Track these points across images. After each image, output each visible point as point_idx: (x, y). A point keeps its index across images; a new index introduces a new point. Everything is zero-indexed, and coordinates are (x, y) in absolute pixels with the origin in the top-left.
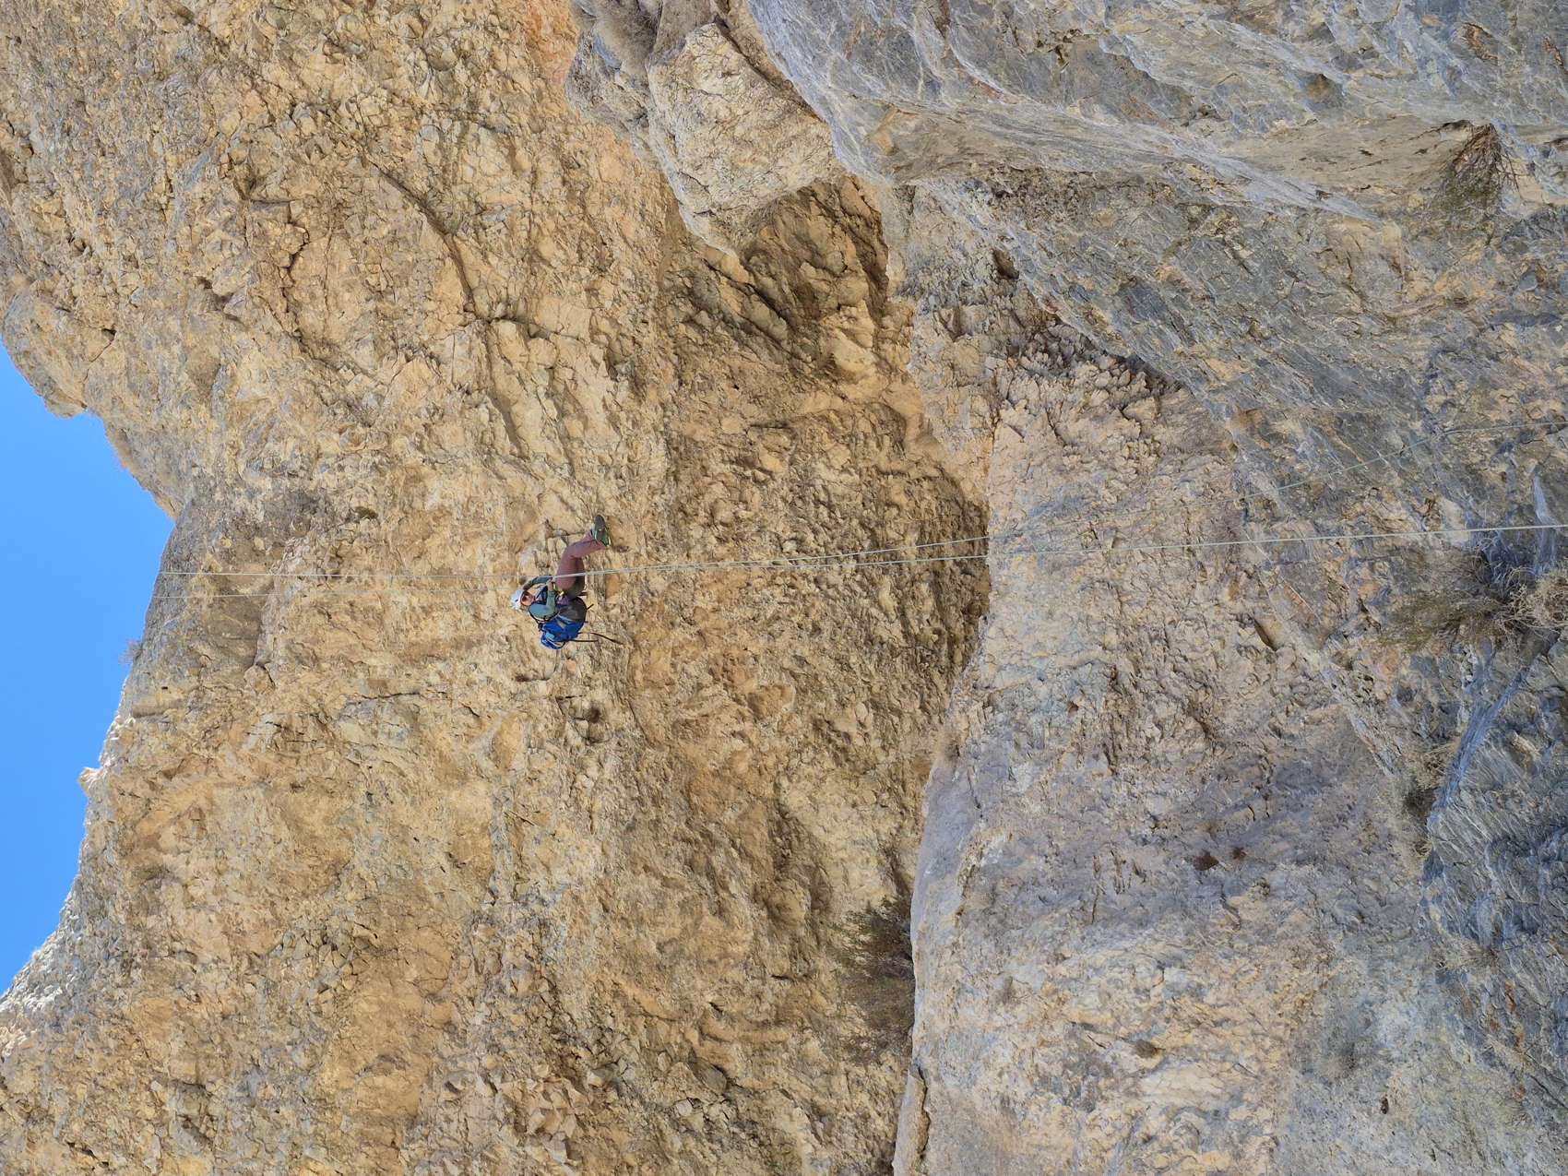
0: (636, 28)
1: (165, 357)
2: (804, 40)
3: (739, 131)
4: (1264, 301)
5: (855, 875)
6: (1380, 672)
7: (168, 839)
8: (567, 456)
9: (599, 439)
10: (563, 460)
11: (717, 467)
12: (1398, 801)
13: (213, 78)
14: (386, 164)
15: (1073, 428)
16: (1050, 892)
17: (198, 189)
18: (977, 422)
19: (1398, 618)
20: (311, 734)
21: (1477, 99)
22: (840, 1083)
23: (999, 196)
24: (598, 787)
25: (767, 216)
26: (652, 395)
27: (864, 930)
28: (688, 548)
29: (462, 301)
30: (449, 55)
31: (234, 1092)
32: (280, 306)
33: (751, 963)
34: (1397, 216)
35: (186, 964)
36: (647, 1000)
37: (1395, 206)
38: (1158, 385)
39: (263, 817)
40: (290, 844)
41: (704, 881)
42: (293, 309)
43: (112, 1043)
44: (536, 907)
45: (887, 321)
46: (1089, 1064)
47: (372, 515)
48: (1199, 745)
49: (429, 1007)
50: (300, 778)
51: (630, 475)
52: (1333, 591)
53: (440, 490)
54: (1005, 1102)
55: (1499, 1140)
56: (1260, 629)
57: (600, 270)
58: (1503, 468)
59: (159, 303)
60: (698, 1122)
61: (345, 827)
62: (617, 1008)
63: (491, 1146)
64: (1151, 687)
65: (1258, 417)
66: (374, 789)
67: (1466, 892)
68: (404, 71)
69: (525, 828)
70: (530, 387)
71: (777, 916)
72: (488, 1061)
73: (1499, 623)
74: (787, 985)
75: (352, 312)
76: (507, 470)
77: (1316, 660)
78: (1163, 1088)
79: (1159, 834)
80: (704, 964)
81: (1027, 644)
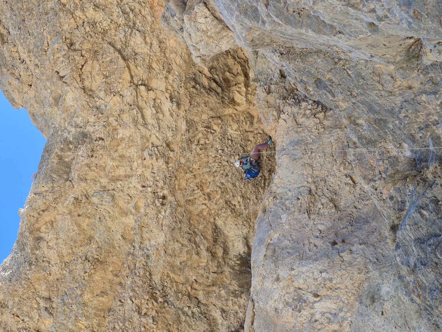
0: (181, 4)
1: (46, 93)
2: (228, 9)
3: (209, 34)
4: (355, 86)
5: (236, 244)
6: (385, 191)
7: (43, 229)
8: (158, 124)
9: (167, 120)
10: (157, 125)
11: (200, 128)
12: (388, 227)
13: (61, 14)
14: (109, 40)
15: (301, 120)
17: (56, 46)
18: (274, 118)
19: (390, 176)
20: (84, 201)
21: (416, 31)
22: (230, 303)
23: (282, 54)
24: (164, 217)
25: (216, 58)
26: (182, 108)
27: (238, 260)
28: (191, 151)
29: (130, 79)
30: (128, 10)
31: (59, 301)
32: (78, 80)
33: (206, 268)
34: (393, 63)
35: (47, 264)
36: (176, 278)
37: (392, 60)
38: (325, 109)
39: (70, 224)
40: (77, 232)
41: (193, 245)
42: (82, 80)
43: (26, 286)
44: (146, 251)
45: (249, 89)
46: (300, 299)
47: (103, 139)
48: (333, 210)
49: (115, 278)
50: (80, 213)
51: (175, 130)
52: (372, 168)
53: (122, 133)
54: (276, 309)
55: (414, 323)
56: (351, 178)
57: (169, 72)
58: (421, 135)
59: (44, 78)
60: (190, 313)
61: (93, 227)
62: (168, 280)
63: (131, 318)
64: (320, 194)
65: (352, 119)
66: (101, 217)
67: (407, 253)
68: (115, 14)
69: (143, 229)
70: (148, 104)
71: (213, 255)
72: (131, 294)
73: (418, 178)
74: (216, 275)
75: (99, 82)
76: (141, 128)
77: (367, 187)
78: (321, 306)
79: (321, 235)
80: (193, 268)
81: (286, 181)
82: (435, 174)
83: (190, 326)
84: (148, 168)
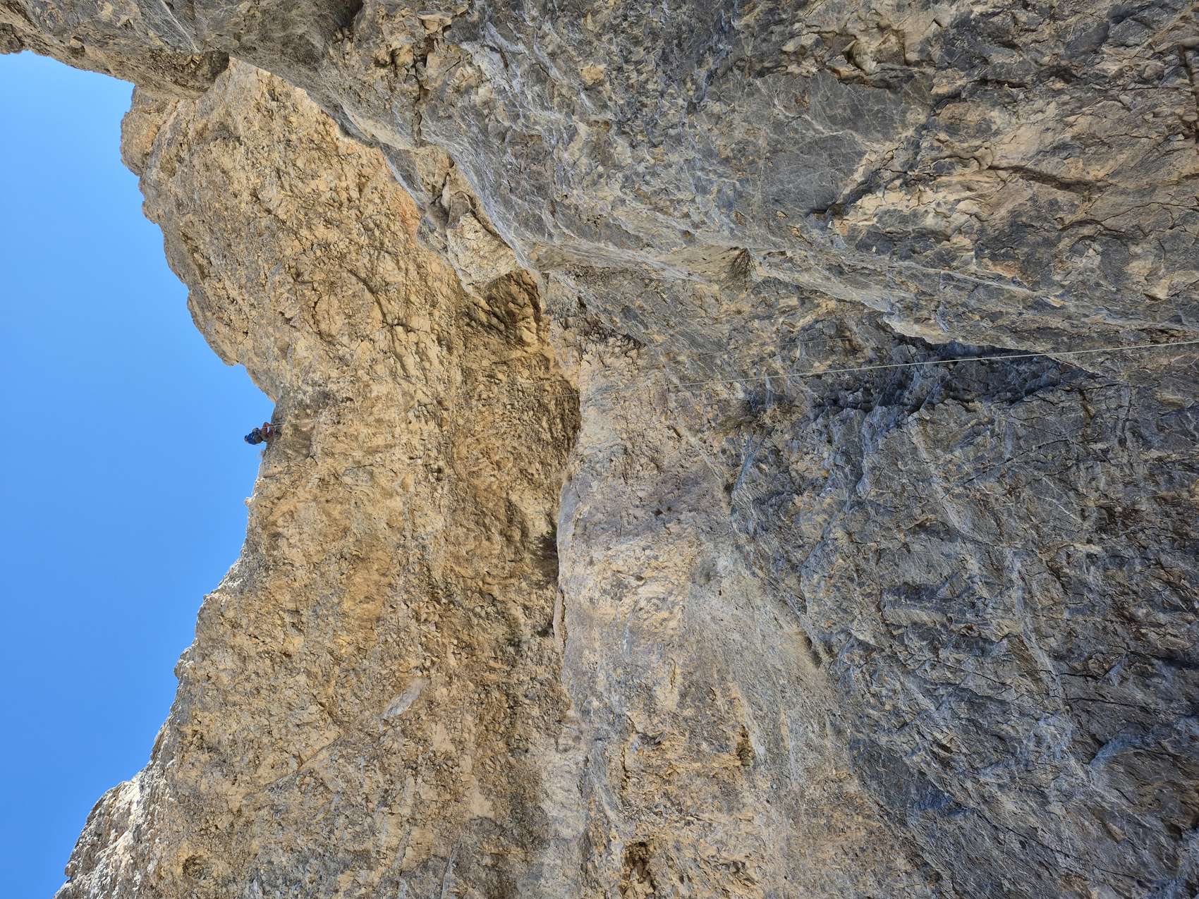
0: (441, 215)
1: (268, 342)
2: (504, 219)
3: (482, 253)
4: (672, 313)
5: (537, 523)
6: (715, 444)
7: (280, 522)
8: (425, 376)
10: (423, 377)
11: (481, 378)
12: (722, 488)
13: (281, 235)
14: (349, 268)
15: (608, 361)
16: (606, 526)
17: (277, 278)
18: (574, 359)
19: (721, 424)
20: (332, 482)
21: (741, 239)
22: (534, 597)
23: (578, 276)
24: (442, 496)
25: (495, 284)
26: (455, 352)
27: (540, 543)
28: (471, 408)
29: (381, 318)
30: (372, 225)
31: (310, 613)
32: (311, 322)
33: (501, 556)
34: (716, 282)
35: (289, 568)
36: (463, 572)
37: (715, 278)
38: (638, 345)
39: (316, 513)
40: (327, 523)
41: (482, 529)
42: (317, 323)
43: (263, 598)
44: (420, 540)
45: (541, 323)
46: (620, 585)
47: (351, 400)
48: (655, 472)
49: (382, 578)
50: (329, 498)
51: (448, 382)
52: (699, 416)
53: (377, 389)
54: (591, 600)
55: (758, 602)
56: (675, 431)
57: (433, 306)
58: (755, 371)
60: (483, 614)
61: (347, 515)
62: (452, 575)
63: (408, 627)
64: (639, 452)
65: (672, 355)
66: (358, 501)
67: (744, 518)
68: (355, 232)
69: (415, 513)
70: (409, 350)
71: (509, 539)
72: (405, 597)
73: (754, 425)
74: (513, 564)
75: (339, 323)
76: (402, 382)
77: (693, 440)
78: (645, 591)
79: (642, 504)
80: (482, 558)
81: (595, 439)
82: (773, 418)
83: (484, 630)
84: (416, 433)
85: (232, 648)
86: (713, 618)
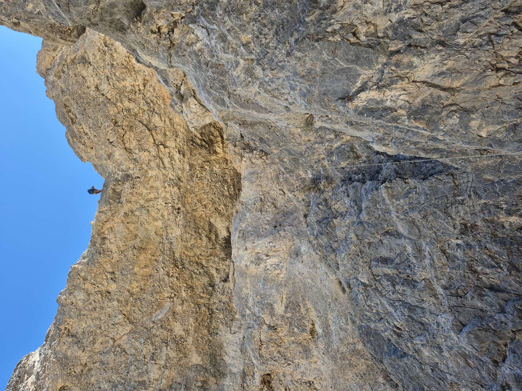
0: (180, 97)
1: (102, 152)
2: (207, 99)
3: (198, 114)
4: (281, 141)
5: (222, 232)
6: (300, 197)
7: (106, 232)
8: (172, 167)
11: (197, 168)
12: (303, 216)
13: (108, 105)
14: (139, 120)
15: (254, 161)
16: (252, 233)
17: (106, 124)
18: (239, 160)
19: (302, 189)
21: (309, 110)
22: (221, 265)
23: (240, 125)
24: (180, 220)
25: (204, 127)
26: (186, 157)
27: (224, 240)
28: (193, 181)
29: (153, 142)
30: (149, 101)
31: (120, 273)
32: (122, 143)
33: (206, 247)
34: (299, 128)
35: (110, 253)
36: (189, 254)
37: (299, 126)
38: (266, 154)
39: (123, 228)
40: (128, 233)
41: (198, 235)
42: (124, 144)
43: (98, 267)
44: (170, 240)
45: (224, 144)
46: (259, 259)
47: (139, 178)
48: (274, 209)
49: (152, 257)
50: (129, 221)
51: (183, 170)
52: (293, 185)
53: (151, 173)
54: (246, 265)
55: (319, 265)
56: (283, 191)
58: (316, 166)
59: (100, 143)
60: (198, 273)
61: (137, 229)
62: (184, 255)
63: (164, 279)
64: (267, 200)
65: (281, 159)
66: (142, 222)
67: (313, 229)
68: (142, 104)
69: (168, 228)
70: (166, 156)
71: (210, 239)
72: (163, 265)
73: (316, 189)
74: (212, 250)
75: (134, 144)
76: (162, 169)
77: (290, 195)
78: (270, 261)
79: (269, 223)
80: (198, 247)
81: (248, 195)
82: (324, 186)
83: (198, 280)
84: (168, 192)
85: (83, 289)
86: (299, 273)
